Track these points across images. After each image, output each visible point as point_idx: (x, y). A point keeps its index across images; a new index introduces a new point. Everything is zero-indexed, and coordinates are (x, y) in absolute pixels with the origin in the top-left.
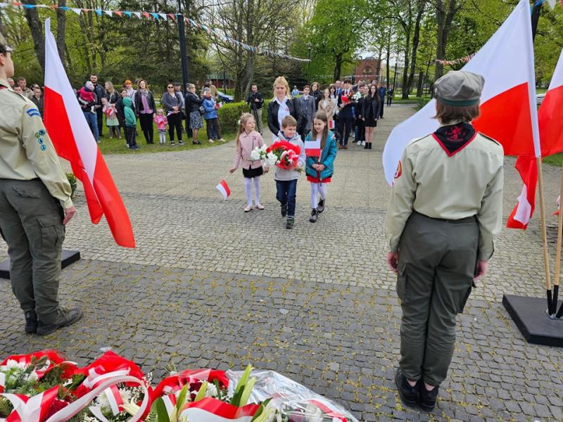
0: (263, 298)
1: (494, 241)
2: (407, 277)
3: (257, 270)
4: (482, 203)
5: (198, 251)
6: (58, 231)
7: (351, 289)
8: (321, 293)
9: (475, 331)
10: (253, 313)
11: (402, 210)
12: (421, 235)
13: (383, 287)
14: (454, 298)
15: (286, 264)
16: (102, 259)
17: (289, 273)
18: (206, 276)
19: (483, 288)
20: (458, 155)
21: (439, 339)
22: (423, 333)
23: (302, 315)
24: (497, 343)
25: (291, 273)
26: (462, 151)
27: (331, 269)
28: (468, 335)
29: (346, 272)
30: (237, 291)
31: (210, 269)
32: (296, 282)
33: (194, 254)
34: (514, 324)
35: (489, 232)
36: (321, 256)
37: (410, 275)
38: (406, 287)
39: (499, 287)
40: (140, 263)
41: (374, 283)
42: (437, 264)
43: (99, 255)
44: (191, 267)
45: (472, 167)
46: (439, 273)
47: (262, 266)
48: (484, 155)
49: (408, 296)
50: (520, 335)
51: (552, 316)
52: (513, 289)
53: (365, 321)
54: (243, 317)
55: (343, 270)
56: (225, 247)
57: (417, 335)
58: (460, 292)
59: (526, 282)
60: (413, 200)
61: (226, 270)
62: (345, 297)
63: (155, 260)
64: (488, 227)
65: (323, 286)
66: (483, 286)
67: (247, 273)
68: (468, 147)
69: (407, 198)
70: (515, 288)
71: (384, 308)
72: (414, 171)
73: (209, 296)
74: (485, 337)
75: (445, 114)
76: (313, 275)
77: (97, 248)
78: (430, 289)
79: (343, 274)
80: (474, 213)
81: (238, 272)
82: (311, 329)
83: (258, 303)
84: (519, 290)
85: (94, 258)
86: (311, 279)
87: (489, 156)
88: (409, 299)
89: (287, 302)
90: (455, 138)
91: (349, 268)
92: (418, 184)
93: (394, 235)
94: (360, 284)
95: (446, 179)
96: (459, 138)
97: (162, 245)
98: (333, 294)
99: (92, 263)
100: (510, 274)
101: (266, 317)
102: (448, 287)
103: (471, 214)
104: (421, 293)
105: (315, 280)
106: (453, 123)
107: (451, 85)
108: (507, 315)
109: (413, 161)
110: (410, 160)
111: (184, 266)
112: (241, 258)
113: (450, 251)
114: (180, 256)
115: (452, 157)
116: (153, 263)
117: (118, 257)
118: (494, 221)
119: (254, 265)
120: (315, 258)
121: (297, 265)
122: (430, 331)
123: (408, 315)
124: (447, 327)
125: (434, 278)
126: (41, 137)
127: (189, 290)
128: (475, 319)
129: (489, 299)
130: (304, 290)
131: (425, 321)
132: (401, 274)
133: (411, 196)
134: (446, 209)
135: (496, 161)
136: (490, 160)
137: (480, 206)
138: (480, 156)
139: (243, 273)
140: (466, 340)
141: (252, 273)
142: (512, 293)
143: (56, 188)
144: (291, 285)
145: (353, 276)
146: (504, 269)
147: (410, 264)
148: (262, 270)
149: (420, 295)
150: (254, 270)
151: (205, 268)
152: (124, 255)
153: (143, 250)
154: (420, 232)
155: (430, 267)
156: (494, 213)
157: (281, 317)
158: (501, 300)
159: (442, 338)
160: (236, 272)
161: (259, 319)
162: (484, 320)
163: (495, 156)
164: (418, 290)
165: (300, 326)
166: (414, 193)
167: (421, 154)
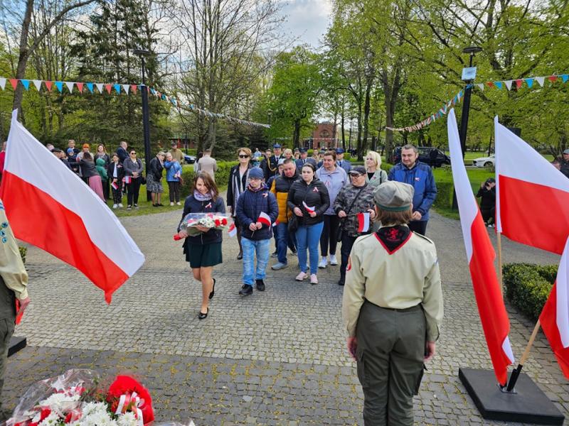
0: (225, 383)
1: (439, 326)
2: (365, 362)
3: (219, 351)
4: (424, 293)
5: (157, 331)
6: (9, 324)
7: (316, 368)
8: (285, 374)
9: (436, 409)
10: (215, 402)
11: (355, 299)
12: (374, 324)
13: (347, 364)
14: (408, 383)
15: (249, 343)
16: (51, 345)
17: (253, 353)
18: (165, 361)
19: (441, 361)
20: (398, 253)
21: (398, 421)
22: (383, 417)
23: (266, 401)
24: (456, 421)
25: (254, 353)
26: (401, 249)
27: (295, 347)
28: (429, 414)
29: (310, 349)
30: (198, 376)
31: (170, 353)
32: (259, 362)
33: (152, 335)
34: (470, 399)
35: (433, 319)
36: (285, 331)
37: (367, 360)
38: (366, 373)
39: (455, 359)
40: (94, 348)
41: (337, 360)
42: (390, 350)
43: (47, 340)
44: (149, 351)
45: (411, 263)
46: (394, 358)
47: (225, 346)
48: (420, 253)
49: (368, 381)
50: (476, 412)
51: (504, 390)
52: (468, 360)
53: (330, 405)
54: (205, 408)
55: (307, 348)
56: (185, 326)
57: (379, 419)
58: (413, 375)
59: (479, 353)
60: (364, 290)
61: (186, 354)
62: (309, 378)
63: (111, 344)
64: (431, 313)
65: (288, 366)
66: (440, 358)
67: (209, 355)
68: (406, 245)
69: (357, 289)
70: (470, 359)
71: (348, 389)
72: (361, 267)
73: (168, 385)
74: (444, 416)
75: (383, 218)
76: (277, 355)
77: (46, 332)
78: (386, 372)
79: (307, 351)
80: (419, 301)
81: (199, 354)
82: (276, 417)
83: (221, 391)
84: (473, 361)
85: (41, 345)
86: (275, 359)
87: (424, 253)
88: (369, 384)
89: (250, 388)
90: (393, 238)
91: (313, 344)
92: (366, 278)
93: (350, 322)
94: (325, 363)
95: (389, 274)
96: (397, 239)
97: (118, 326)
98: (298, 375)
99: (40, 351)
100: (464, 345)
101: (229, 406)
102: (402, 371)
103: (415, 303)
104: (378, 377)
105: (278, 360)
106: (391, 225)
107: (385, 194)
108: (463, 390)
109: (360, 258)
110: (357, 256)
111: (141, 350)
112: (202, 338)
113: (399, 339)
114: (138, 337)
115: (392, 255)
116: (107, 348)
117: (69, 342)
118: (436, 308)
119: (216, 346)
120: (279, 334)
121: (261, 343)
122: (390, 414)
123: (370, 399)
124: (405, 409)
125: (390, 363)
126: (3, 229)
127: (145, 378)
128: (435, 396)
129: (446, 373)
130: (268, 372)
131: (385, 404)
132: (360, 360)
133: (362, 287)
134: (394, 299)
135: (430, 257)
136: (425, 257)
137: (423, 296)
138: (415, 253)
139: (204, 355)
140: (427, 420)
141: (215, 355)
142: (468, 366)
143: (14, 280)
144: (255, 367)
145: (317, 353)
146: (458, 339)
147: (366, 350)
148: (224, 351)
149: (378, 379)
150: (216, 351)
151: (164, 352)
152: (75, 339)
153: (97, 332)
154: (372, 321)
155: (384, 353)
156: (435, 301)
157: (245, 405)
158: (457, 374)
159: (401, 421)
160: (197, 354)
161: (222, 409)
162: (443, 396)
163: (429, 253)
164: (375, 375)
165: (264, 415)
166: (364, 285)
167: (367, 252)
